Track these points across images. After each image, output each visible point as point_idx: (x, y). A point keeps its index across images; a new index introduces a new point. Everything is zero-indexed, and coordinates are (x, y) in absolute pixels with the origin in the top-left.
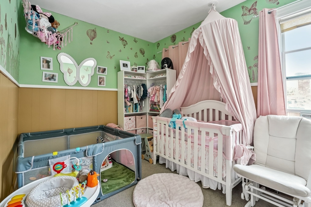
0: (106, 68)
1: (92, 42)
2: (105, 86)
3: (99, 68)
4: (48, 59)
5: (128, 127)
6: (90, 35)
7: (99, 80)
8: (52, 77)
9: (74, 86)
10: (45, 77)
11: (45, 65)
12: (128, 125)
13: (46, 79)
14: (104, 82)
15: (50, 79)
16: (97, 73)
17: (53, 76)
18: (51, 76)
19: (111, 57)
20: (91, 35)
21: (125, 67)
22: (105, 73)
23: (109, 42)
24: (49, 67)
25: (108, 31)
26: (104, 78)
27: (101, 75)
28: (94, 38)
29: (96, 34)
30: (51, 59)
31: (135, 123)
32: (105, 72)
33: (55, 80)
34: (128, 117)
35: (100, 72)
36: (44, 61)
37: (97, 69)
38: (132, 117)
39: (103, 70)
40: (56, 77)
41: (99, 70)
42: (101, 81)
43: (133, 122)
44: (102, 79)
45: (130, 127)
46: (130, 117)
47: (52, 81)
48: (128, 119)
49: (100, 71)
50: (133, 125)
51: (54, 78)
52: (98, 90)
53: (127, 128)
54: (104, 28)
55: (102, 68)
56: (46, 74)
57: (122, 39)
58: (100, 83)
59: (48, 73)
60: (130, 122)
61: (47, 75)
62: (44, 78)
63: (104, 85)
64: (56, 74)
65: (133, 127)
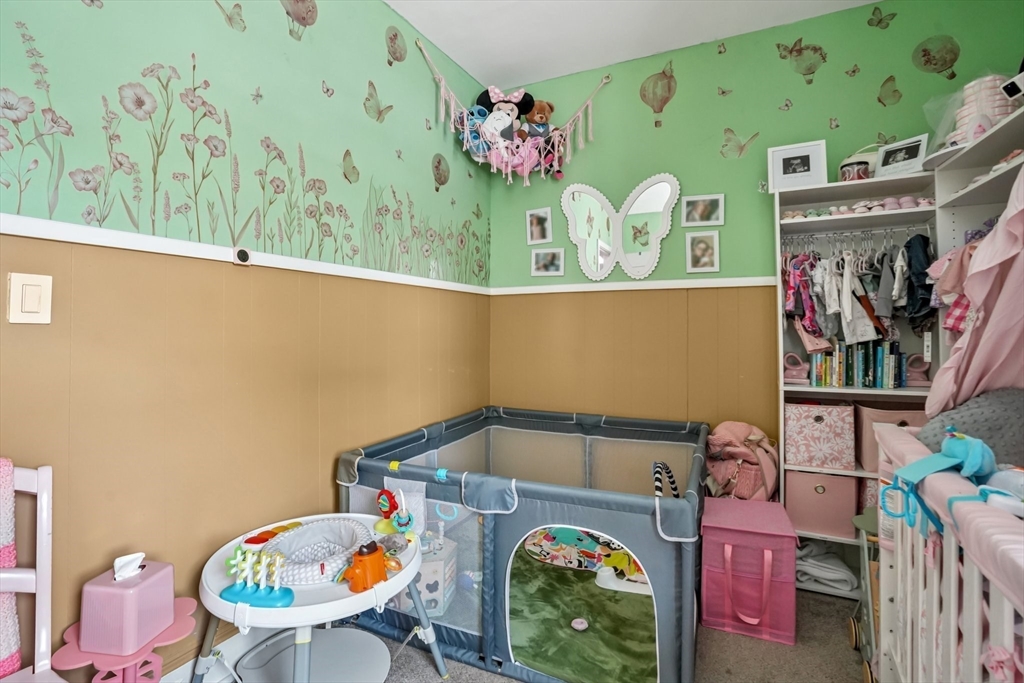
0: (721, 197)
1: (661, 117)
2: (716, 268)
3: (689, 204)
4: (541, 212)
5: (806, 455)
6: (651, 96)
7: (693, 250)
8: (550, 263)
9: (605, 280)
10: (537, 262)
11: (537, 230)
12: (808, 446)
13: (538, 269)
14: (712, 254)
15: (546, 267)
16: (684, 223)
17: (554, 257)
18: (549, 258)
19: (741, 148)
20: (654, 93)
21: (794, 171)
22: (717, 219)
23: (725, 88)
24: (543, 235)
25: (722, 48)
26: (711, 238)
27: (698, 229)
28: (665, 101)
29: (673, 84)
30: (548, 210)
31: (852, 444)
32: (714, 217)
33: (557, 269)
34: (805, 407)
35: (694, 220)
36: (535, 222)
37: (684, 210)
38: (835, 410)
39: (706, 207)
40: (559, 259)
41: (689, 215)
42: (698, 253)
43: (838, 435)
44: (702, 246)
45: (820, 455)
46: (816, 410)
47: (552, 273)
48: (807, 417)
49: (697, 215)
50: (841, 452)
51: (556, 262)
52: (688, 289)
53: (800, 457)
54: (702, 44)
55: (704, 201)
56: (537, 255)
57: (797, 50)
58: (696, 262)
59: (542, 251)
60: (817, 434)
61: (541, 257)
62: (534, 266)
63: (712, 265)
64: (560, 251)
65: (836, 459)
